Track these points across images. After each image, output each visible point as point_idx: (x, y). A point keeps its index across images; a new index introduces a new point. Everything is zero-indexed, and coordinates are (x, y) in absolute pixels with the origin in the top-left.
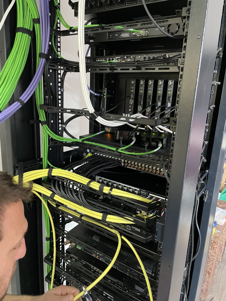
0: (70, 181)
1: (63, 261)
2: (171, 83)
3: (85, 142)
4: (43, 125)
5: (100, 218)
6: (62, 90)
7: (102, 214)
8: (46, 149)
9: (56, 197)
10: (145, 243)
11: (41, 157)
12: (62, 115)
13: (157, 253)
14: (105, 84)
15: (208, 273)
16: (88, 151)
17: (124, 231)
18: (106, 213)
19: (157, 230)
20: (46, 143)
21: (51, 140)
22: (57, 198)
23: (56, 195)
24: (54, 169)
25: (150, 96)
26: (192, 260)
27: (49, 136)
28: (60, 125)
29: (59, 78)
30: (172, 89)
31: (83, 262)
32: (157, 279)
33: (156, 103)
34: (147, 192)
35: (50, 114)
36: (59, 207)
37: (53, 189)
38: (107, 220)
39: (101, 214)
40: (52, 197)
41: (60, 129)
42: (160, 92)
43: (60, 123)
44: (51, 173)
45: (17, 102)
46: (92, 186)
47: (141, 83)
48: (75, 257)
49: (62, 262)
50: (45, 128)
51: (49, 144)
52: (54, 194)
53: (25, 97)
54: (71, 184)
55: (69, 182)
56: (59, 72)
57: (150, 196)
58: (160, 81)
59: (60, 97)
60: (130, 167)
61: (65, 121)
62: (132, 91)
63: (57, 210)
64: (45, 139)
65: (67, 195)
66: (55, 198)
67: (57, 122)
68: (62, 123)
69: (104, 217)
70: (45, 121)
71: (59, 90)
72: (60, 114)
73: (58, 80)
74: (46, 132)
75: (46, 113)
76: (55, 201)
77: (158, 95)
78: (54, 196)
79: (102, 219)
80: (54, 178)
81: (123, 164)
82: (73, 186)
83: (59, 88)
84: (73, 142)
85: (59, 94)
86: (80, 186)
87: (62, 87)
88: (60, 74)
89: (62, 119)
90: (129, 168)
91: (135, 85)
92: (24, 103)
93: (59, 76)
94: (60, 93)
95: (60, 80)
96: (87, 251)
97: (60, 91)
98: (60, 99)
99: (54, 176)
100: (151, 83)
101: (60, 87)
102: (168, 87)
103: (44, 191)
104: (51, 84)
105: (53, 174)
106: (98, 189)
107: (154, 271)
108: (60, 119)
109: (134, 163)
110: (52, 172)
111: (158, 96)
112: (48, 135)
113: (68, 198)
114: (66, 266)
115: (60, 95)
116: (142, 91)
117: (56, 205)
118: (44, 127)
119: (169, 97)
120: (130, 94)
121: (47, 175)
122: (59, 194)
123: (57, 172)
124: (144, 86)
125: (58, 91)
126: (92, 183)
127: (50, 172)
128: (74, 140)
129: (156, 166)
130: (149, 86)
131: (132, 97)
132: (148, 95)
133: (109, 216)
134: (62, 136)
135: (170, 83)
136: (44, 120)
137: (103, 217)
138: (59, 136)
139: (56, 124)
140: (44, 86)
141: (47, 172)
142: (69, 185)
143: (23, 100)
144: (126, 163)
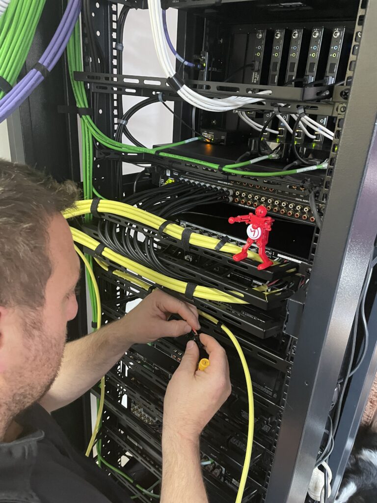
0: (132, 223)
1: (123, 364)
2: (338, 34)
3: (161, 154)
4: (83, 116)
5: (183, 291)
6: (119, 48)
7: (187, 283)
8: (90, 164)
9: (106, 252)
10: (262, 338)
11: (82, 181)
12: (120, 100)
13: (284, 359)
14: (205, 43)
15: (371, 402)
16: (168, 174)
17: (225, 316)
18: (193, 282)
19: (288, 313)
20: (89, 153)
21: (98, 148)
22: (108, 253)
23: (106, 249)
24: (101, 201)
25: (293, 64)
26: (349, 375)
27: (95, 140)
28: (116, 120)
29: (114, 21)
30: (340, 47)
31: (155, 366)
32: (281, 404)
33: (305, 77)
34: (274, 251)
35: (95, 94)
36: (113, 271)
37: (101, 237)
38: (196, 294)
39: (185, 284)
40: (100, 251)
41: (116, 128)
42: (314, 54)
43: (116, 116)
44: (97, 207)
45: (34, 70)
46: (168, 232)
47: (277, 36)
48: (142, 357)
49: (120, 365)
50: (86, 121)
51: (94, 155)
52: (102, 246)
53: (48, 59)
54: (133, 228)
55: (129, 224)
56: (114, 7)
57: (278, 258)
58: (316, 30)
59: (115, 62)
60: (245, 204)
61: (124, 112)
62: (258, 54)
63: (111, 277)
64: (87, 144)
65: (125, 250)
66: (104, 254)
67: (111, 113)
68: (120, 116)
69: (190, 290)
70: (85, 108)
71: (114, 47)
72: (115, 96)
73: (112, 25)
74: (88, 131)
75: (88, 91)
76: (104, 258)
77: (309, 62)
78: (103, 250)
79: (186, 292)
80: (103, 217)
81: (231, 199)
82: (136, 233)
83: (114, 43)
84: (140, 154)
85: (114, 55)
86: (149, 232)
87: (119, 40)
88: (116, 13)
89: (120, 107)
90: (243, 206)
91: (263, 42)
92: (47, 71)
93: (114, 18)
94: (115, 53)
95: (115, 26)
96: (162, 350)
97: (115, 49)
98: (116, 67)
99: (102, 214)
100: (298, 36)
101: (115, 40)
102: (333, 42)
103: (85, 240)
104: (98, 33)
105: (99, 210)
106: (180, 237)
107: (277, 389)
108: (116, 108)
109: (253, 198)
110: (99, 205)
111: (311, 63)
112: (93, 137)
113: (127, 253)
114: (128, 371)
115: (115, 57)
116: (277, 55)
117: (109, 267)
118: (84, 119)
119: (333, 65)
120: (255, 61)
121: (88, 211)
122: (110, 246)
123: (107, 206)
124: (282, 42)
125: (112, 49)
126: (169, 226)
127: (94, 206)
128: (141, 150)
129: (295, 203)
130: (292, 42)
131: (256, 68)
132: (290, 61)
133: (198, 288)
134: (120, 140)
135: (336, 35)
136: (83, 106)
137: (187, 288)
138: (114, 140)
139: (108, 117)
140: (84, 36)
141: (90, 205)
142: (129, 230)
143: (45, 64)
144: (237, 197)
